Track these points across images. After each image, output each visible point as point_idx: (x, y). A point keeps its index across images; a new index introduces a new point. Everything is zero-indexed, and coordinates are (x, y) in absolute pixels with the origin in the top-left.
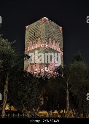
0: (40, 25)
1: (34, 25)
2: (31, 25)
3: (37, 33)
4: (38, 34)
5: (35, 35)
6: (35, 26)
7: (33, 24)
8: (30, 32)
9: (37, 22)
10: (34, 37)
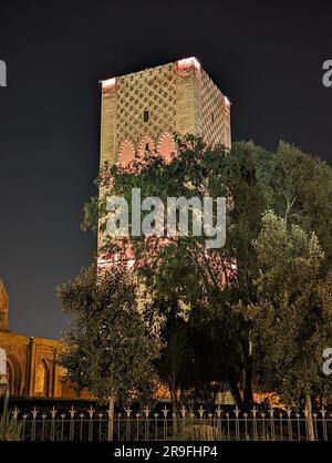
0: (170, 83)
1: (142, 81)
2: (127, 78)
3: (156, 112)
4: (161, 116)
5: (146, 120)
6: (146, 85)
7: (136, 76)
8: (122, 106)
9: (155, 71)
10: (146, 124)
